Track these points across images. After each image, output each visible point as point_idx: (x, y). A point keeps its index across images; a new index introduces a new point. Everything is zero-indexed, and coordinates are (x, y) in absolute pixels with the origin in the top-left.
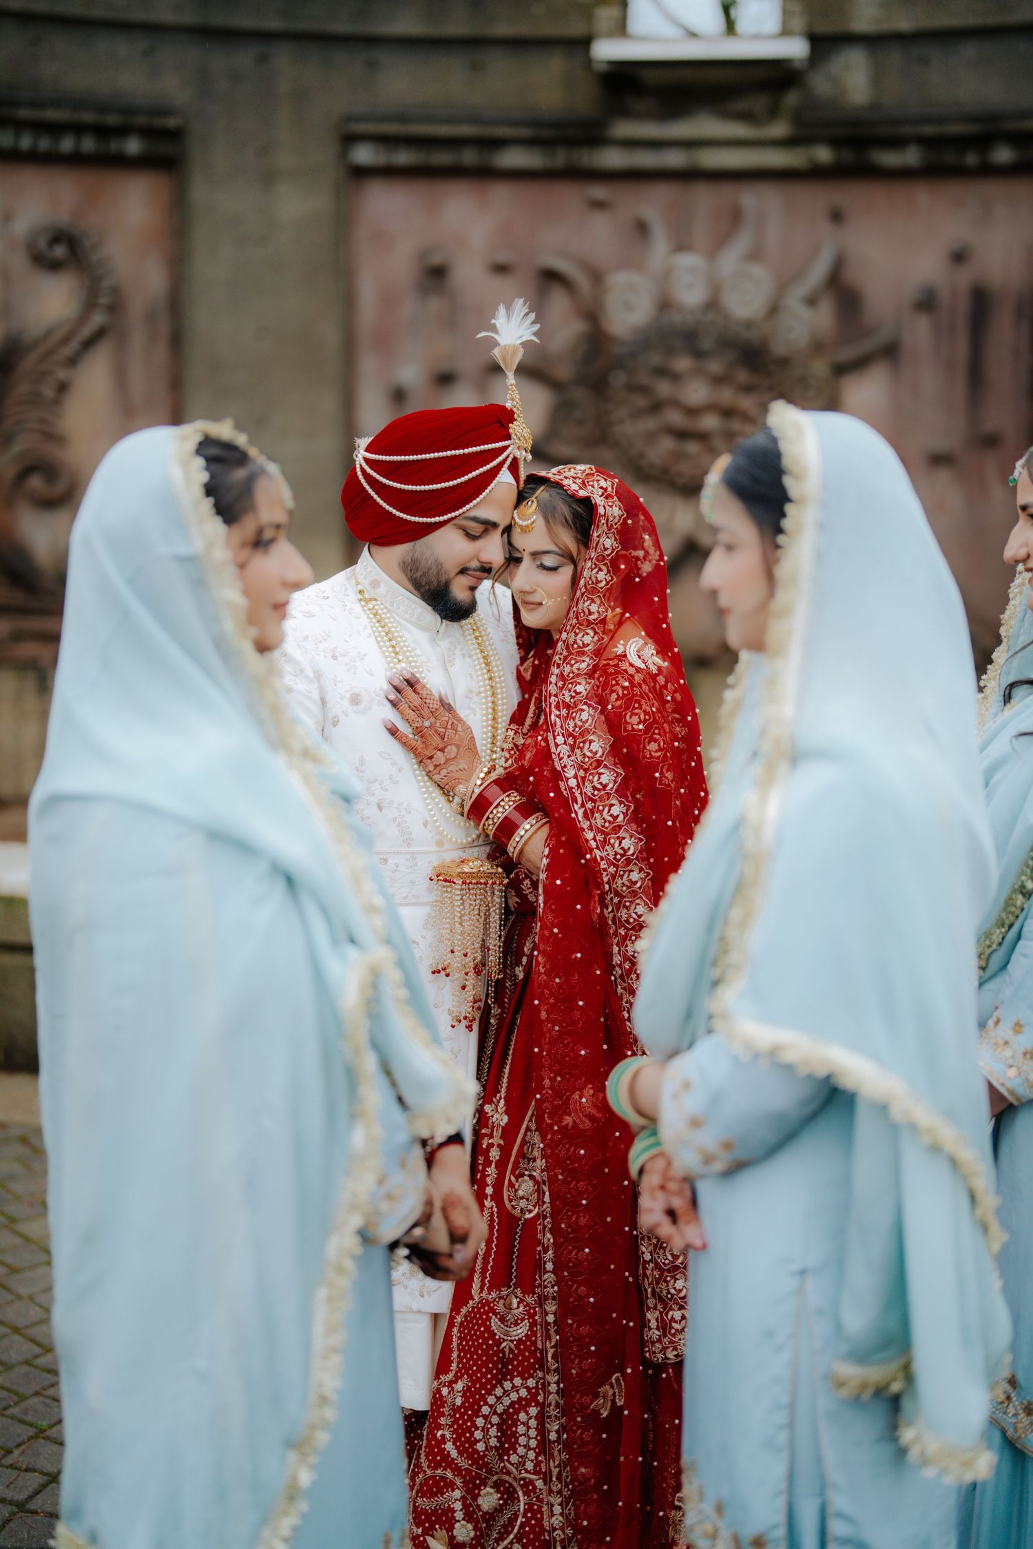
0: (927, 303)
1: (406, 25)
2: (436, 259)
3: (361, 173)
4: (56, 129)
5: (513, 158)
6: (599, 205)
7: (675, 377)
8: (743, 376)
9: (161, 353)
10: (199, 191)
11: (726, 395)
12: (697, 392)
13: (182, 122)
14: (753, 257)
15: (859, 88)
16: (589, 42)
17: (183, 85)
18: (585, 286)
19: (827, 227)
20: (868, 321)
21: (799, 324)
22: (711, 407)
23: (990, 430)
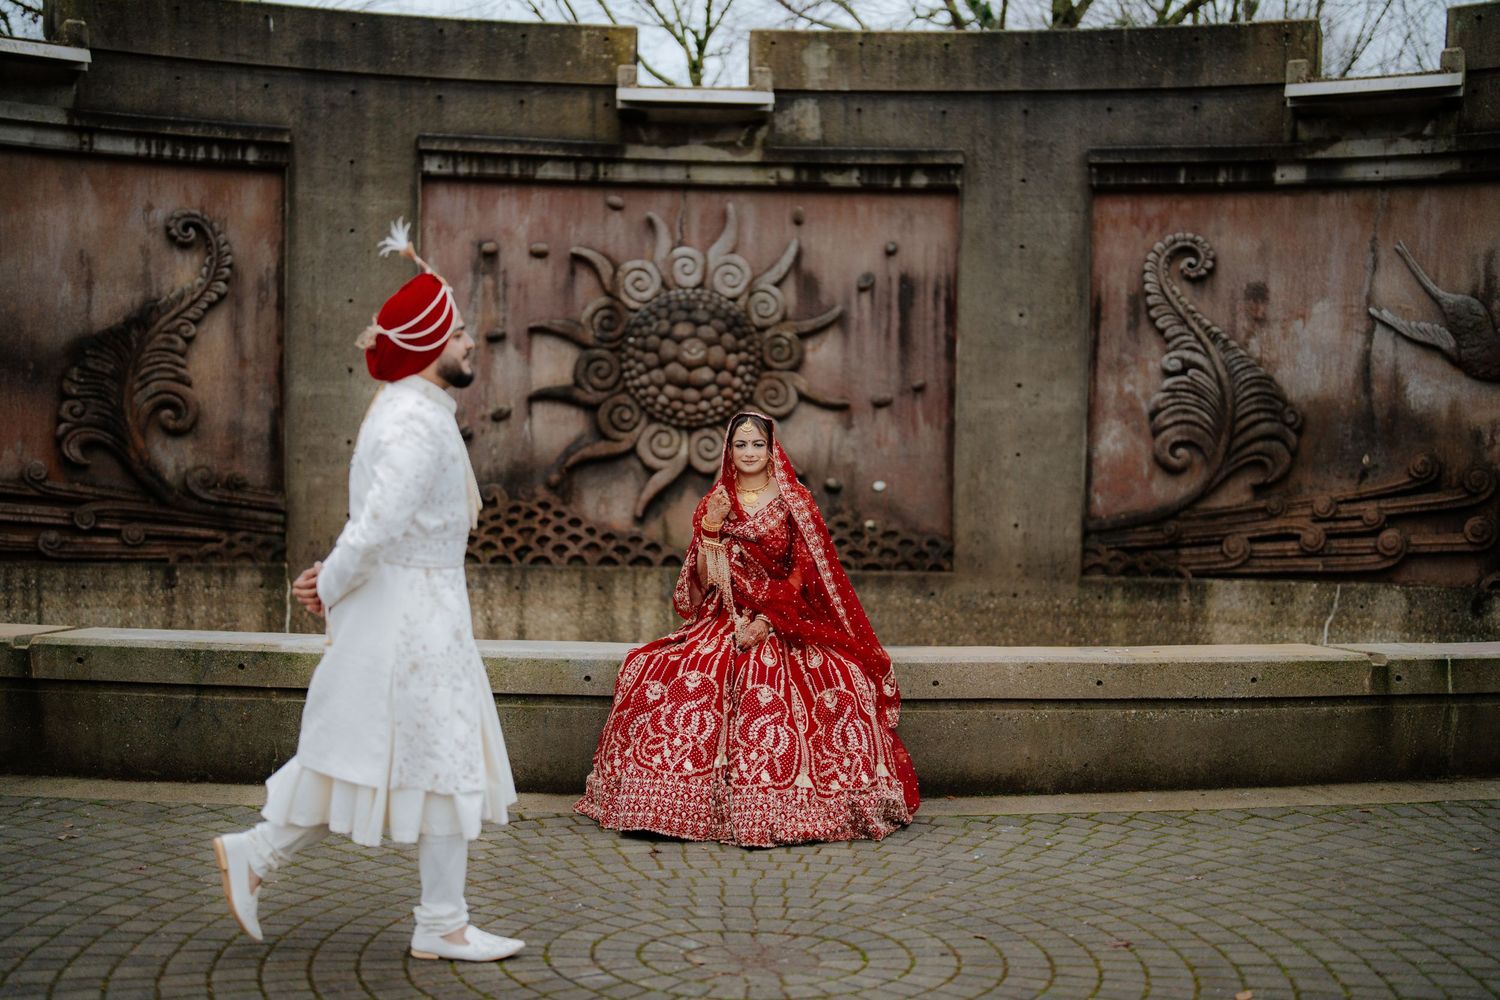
0: (866, 287)
1: (465, 72)
2: (488, 247)
3: (429, 179)
4: (191, 142)
5: (548, 171)
6: (616, 208)
7: (679, 341)
8: (728, 338)
9: (270, 315)
10: (302, 190)
11: (717, 353)
12: (694, 351)
13: (292, 138)
14: (733, 251)
15: (813, 129)
16: (612, 88)
17: (292, 112)
18: (606, 270)
19: (790, 229)
20: (824, 299)
21: (774, 302)
22: (704, 363)
23: (918, 382)
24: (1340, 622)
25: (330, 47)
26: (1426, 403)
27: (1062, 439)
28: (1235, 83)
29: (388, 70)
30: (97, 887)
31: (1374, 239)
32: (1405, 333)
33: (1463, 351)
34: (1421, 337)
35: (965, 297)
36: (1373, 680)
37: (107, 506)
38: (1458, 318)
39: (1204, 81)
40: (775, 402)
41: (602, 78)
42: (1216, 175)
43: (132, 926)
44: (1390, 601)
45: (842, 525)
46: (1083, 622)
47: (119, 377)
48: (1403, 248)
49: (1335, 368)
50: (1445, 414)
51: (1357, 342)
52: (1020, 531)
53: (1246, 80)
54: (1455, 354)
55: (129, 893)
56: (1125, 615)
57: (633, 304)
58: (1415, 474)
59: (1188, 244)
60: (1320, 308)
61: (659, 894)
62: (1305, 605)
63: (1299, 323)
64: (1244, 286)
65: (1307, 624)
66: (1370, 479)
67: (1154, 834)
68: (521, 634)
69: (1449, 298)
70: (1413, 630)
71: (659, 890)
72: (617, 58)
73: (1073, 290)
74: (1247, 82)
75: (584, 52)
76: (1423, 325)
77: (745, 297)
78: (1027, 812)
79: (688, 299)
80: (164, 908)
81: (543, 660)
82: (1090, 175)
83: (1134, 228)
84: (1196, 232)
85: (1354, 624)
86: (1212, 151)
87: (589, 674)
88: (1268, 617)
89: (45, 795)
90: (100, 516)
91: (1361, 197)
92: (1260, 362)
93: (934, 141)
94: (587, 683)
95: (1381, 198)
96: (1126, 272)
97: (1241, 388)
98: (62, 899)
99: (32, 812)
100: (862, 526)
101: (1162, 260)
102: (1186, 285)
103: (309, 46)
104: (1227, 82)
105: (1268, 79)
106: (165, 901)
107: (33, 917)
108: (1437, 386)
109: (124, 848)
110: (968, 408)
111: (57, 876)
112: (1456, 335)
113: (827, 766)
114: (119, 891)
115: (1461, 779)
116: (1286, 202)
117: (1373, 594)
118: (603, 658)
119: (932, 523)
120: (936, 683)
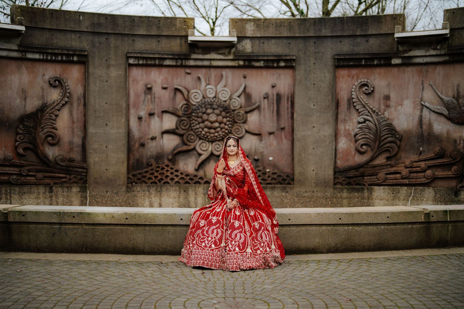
0: (266, 97)
1: (142, 32)
2: (149, 86)
3: (130, 65)
4: (56, 55)
5: (167, 62)
6: (188, 74)
7: (208, 114)
8: (223, 113)
9: (81, 108)
10: (91, 69)
11: (220, 118)
12: (213, 118)
13: (88, 53)
14: (225, 87)
15: (249, 49)
16: (186, 37)
17: (88, 45)
18: (185, 93)
19: (243, 79)
20: (253, 101)
21: (238, 102)
22: (216, 121)
23: (282, 126)
24: (414, 199)
25: (99, 25)
26: (439, 131)
27: (327, 143)
28: (379, 33)
29: (117, 32)
30: (29, 286)
31: (423, 81)
32: (433, 110)
33: (450, 115)
34: (437, 111)
35: (297, 100)
36: (425, 217)
37: (32, 167)
38: (449, 105)
39: (370, 33)
40: (238, 133)
41: (183, 33)
42: (374, 61)
43: (40, 298)
44: (429, 192)
45: (259, 171)
46: (334, 200)
47: (35, 128)
48: (431, 83)
49: (411, 121)
50: (445, 134)
51: (418, 113)
52: (315, 172)
53: (383, 32)
54: (448, 116)
55: (39, 288)
56: (347, 198)
57: (194, 103)
58: (436, 153)
59: (365, 83)
60: (406, 102)
61: (204, 286)
62: (403, 194)
63: (400, 107)
64: (383, 95)
65: (404, 200)
66: (422, 155)
67: (358, 266)
68: (160, 206)
69: (446, 99)
70: (436, 201)
71: (205, 285)
72: (188, 27)
73: (330, 97)
74: (383, 33)
75: (178, 25)
76: (438, 107)
77: (229, 101)
78: (318, 259)
79: (211, 101)
80: (50, 292)
81: (168, 214)
82: (335, 62)
83: (349, 78)
84: (368, 79)
85: (418, 200)
86: (372, 54)
87: (182, 218)
88: (392, 198)
89: (13, 258)
90: (29, 171)
91: (418, 68)
92: (388, 119)
93: (287, 52)
94: (181, 221)
95: (425, 68)
96: (346, 92)
97: (382, 127)
98: (18, 290)
99: (9, 263)
100: (266, 171)
101: (357, 88)
102: (365, 95)
103: (93, 25)
104: (377, 33)
105: (389, 32)
106: (51, 290)
107: (9, 296)
108: (443, 126)
109: (38, 274)
110: (298, 134)
111: (17, 283)
112: (448, 110)
113: (256, 246)
114: (36, 287)
115: (452, 247)
116: (395, 70)
117: (424, 190)
118: (186, 213)
119: (288, 170)
120: (289, 220)
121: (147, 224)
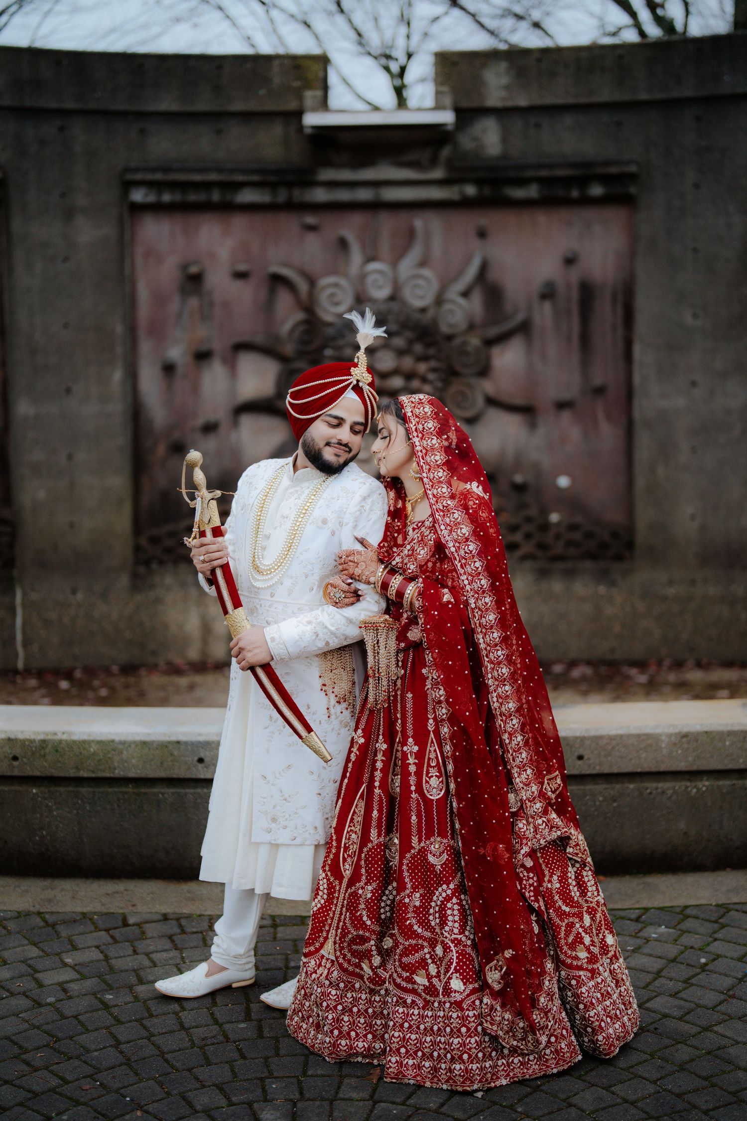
0: (548, 293)
2: (193, 270)
3: (137, 209)
5: (246, 196)
6: (312, 228)
8: (418, 348)
11: (408, 362)
13: (4, 173)
14: (423, 263)
15: (494, 145)
16: (300, 114)
17: (4, 150)
18: (303, 286)
19: (476, 241)
20: (508, 307)
21: (461, 311)
22: (395, 372)
23: (598, 383)
25: (37, 85)
29: (92, 106)
35: (641, 301)
40: (464, 406)
41: (292, 105)
52: (697, 522)
57: (328, 318)
72: (308, 85)
75: (276, 80)
77: (434, 307)
81: (153, 741)
87: (202, 755)
93: (609, 152)
94: (200, 766)
100: (547, 520)
110: (645, 406)
120: (580, 758)
121: (85, 775)
